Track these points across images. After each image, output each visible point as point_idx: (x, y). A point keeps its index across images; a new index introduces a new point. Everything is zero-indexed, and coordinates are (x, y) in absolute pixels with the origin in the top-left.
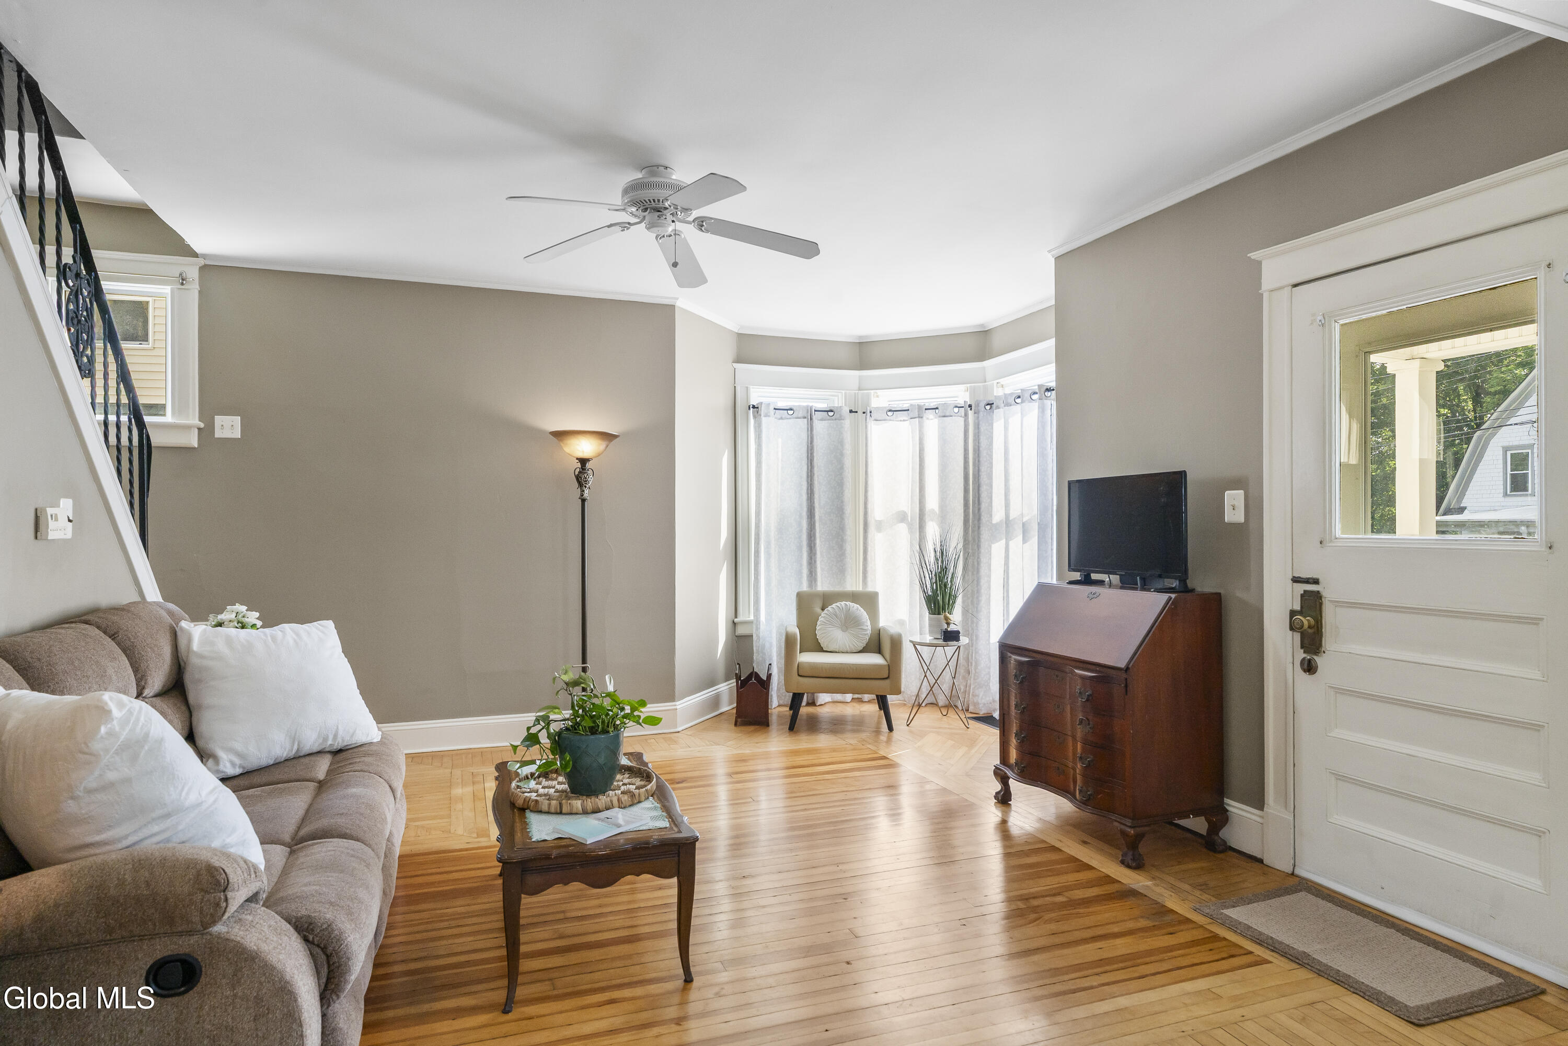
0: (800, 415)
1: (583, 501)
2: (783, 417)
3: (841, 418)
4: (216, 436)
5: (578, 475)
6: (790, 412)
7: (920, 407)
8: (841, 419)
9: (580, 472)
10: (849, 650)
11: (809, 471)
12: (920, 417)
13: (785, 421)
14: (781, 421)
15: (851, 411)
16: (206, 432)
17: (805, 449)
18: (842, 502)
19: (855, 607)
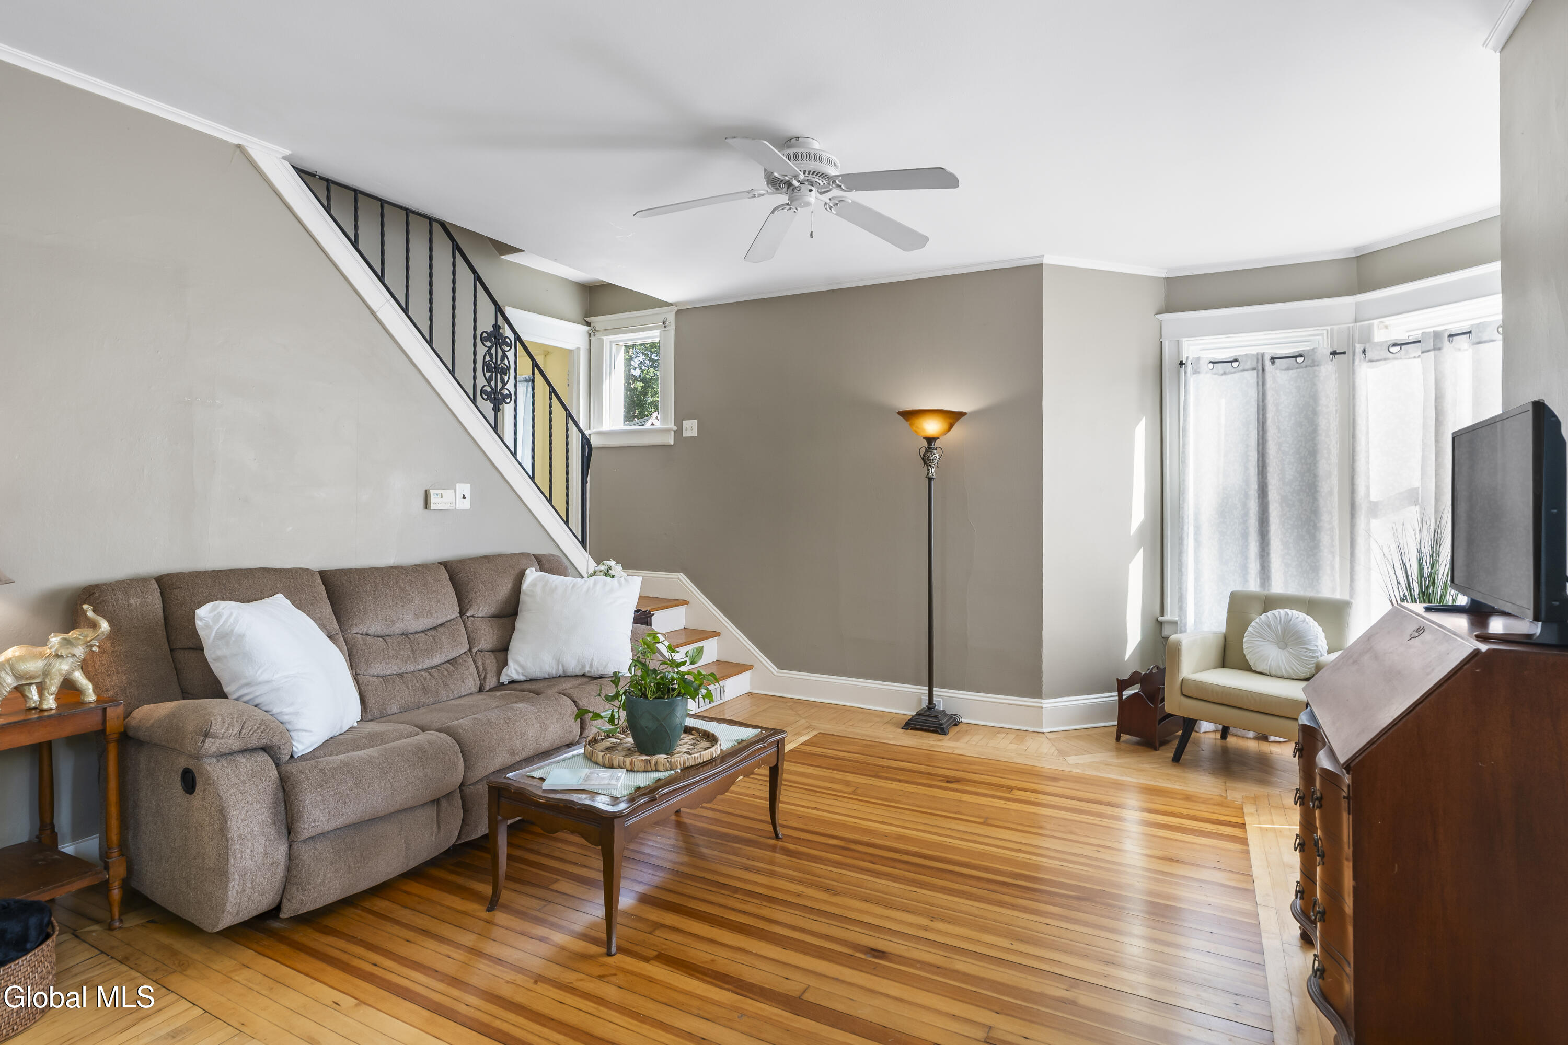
0: (1246, 367)
1: (930, 479)
2: (1227, 371)
3: (1314, 364)
4: (684, 436)
5: (924, 456)
6: (1235, 364)
7: (1437, 335)
8: (1314, 366)
9: (927, 451)
10: (1285, 675)
11: (1260, 437)
12: (1437, 348)
13: (1230, 376)
14: (1224, 377)
15: (1334, 353)
16: (678, 433)
17: (1254, 410)
18: (1315, 476)
19: (1298, 616)
